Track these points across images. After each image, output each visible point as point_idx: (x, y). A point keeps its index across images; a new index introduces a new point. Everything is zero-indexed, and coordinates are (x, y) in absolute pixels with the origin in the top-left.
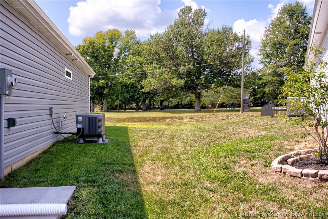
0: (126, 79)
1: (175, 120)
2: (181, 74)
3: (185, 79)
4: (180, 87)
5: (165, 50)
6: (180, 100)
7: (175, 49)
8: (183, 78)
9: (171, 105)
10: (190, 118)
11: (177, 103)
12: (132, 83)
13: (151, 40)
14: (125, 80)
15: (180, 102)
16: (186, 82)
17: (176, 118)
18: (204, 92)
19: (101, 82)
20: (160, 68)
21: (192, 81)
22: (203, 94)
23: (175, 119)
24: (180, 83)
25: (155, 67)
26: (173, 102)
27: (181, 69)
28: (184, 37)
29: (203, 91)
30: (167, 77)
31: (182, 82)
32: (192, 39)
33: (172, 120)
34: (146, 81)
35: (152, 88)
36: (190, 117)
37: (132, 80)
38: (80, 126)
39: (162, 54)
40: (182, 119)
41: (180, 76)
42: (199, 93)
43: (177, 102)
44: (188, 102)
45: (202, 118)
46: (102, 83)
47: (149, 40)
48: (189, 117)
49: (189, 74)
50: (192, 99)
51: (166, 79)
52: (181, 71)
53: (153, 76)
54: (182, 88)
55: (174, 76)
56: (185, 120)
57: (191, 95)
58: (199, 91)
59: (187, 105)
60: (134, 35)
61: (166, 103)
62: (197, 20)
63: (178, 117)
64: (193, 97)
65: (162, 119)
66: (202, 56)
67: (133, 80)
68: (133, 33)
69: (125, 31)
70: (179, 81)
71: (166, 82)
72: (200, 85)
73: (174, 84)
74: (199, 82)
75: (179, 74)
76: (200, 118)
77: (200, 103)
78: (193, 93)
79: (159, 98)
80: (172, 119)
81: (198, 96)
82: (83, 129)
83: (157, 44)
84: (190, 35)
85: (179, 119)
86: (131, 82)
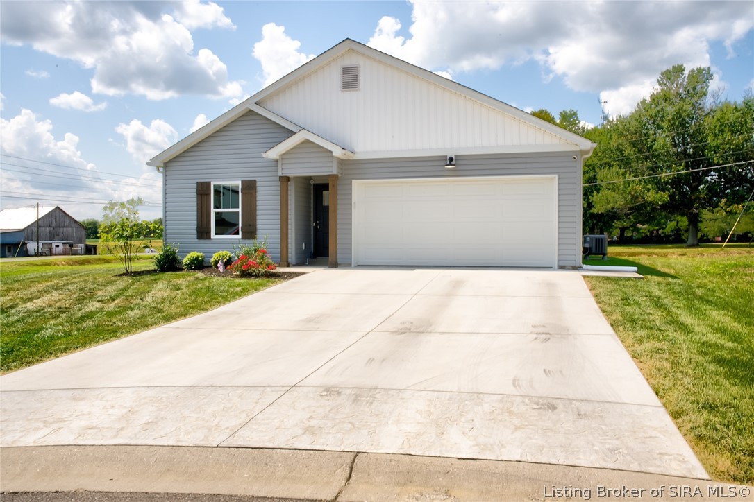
2: (662, 183)
3: (669, 192)
4: (660, 205)
5: (634, 144)
6: (657, 228)
7: (652, 142)
8: (666, 189)
10: (680, 255)
11: (648, 234)
13: (609, 127)
15: (655, 232)
16: (672, 196)
18: (706, 214)
20: (624, 175)
21: (684, 194)
22: (703, 216)
24: (661, 199)
25: (617, 173)
26: (642, 231)
27: (664, 175)
28: (669, 121)
29: (705, 211)
30: (639, 188)
31: (665, 196)
32: (683, 124)
34: (600, 195)
35: (609, 207)
36: (681, 253)
38: (587, 245)
39: (630, 152)
40: (666, 255)
41: (660, 186)
42: (697, 215)
43: (649, 230)
44: (672, 231)
47: (604, 128)
48: (678, 253)
49: (677, 182)
50: (679, 225)
51: (636, 192)
52: (664, 177)
53: (613, 188)
54: (664, 207)
55: (649, 186)
57: (679, 218)
58: (696, 211)
59: (671, 236)
60: (575, 118)
61: (628, 234)
62: (694, 89)
64: (684, 221)
66: (703, 152)
68: (574, 115)
70: (659, 195)
71: (635, 198)
72: (697, 200)
73: (651, 199)
74: (695, 195)
75: (659, 184)
77: (697, 234)
78: (683, 215)
81: (694, 220)
82: (590, 248)
83: (621, 134)
84: (681, 117)
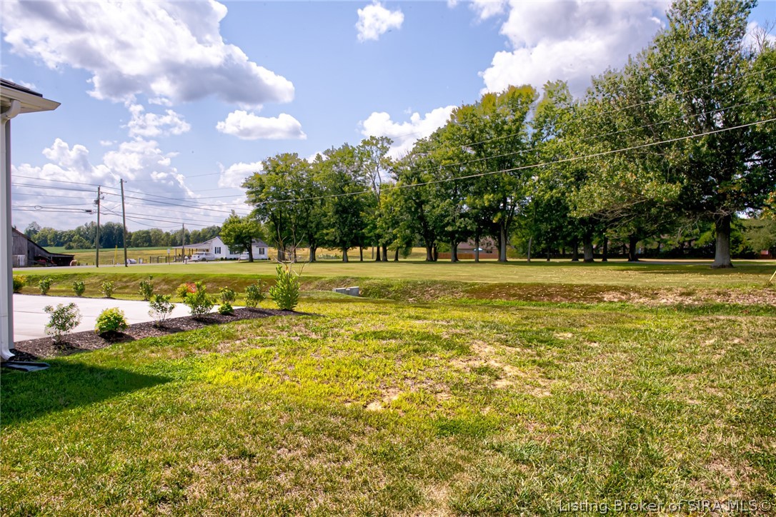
0: (543, 191)
1: (634, 298)
2: (671, 169)
3: (682, 183)
5: (628, 111)
7: (654, 106)
8: (678, 179)
9: (663, 249)
10: (681, 294)
11: (678, 246)
12: (554, 199)
13: (595, 90)
14: (539, 193)
15: (686, 244)
16: (685, 189)
17: (636, 292)
19: (487, 199)
23: (632, 294)
24: (667, 193)
26: (669, 242)
27: (672, 156)
28: (681, 68)
30: (633, 177)
31: (676, 189)
33: (624, 297)
34: (581, 191)
35: (596, 208)
36: (684, 290)
37: (554, 191)
39: (622, 122)
40: (654, 296)
41: (669, 175)
42: (727, 219)
43: (679, 242)
44: (706, 242)
45: (725, 294)
46: (489, 201)
47: (589, 93)
48: (680, 289)
51: (628, 183)
52: (672, 159)
54: (671, 205)
55: (651, 174)
56: (665, 300)
58: (725, 213)
60: (565, 92)
61: (652, 245)
63: (643, 289)
65: (592, 293)
67: (556, 193)
68: (563, 88)
69: (545, 85)
70: (665, 188)
71: (629, 192)
72: (728, 196)
73: (650, 195)
74: (725, 188)
75: (666, 170)
76: (719, 294)
79: (616, 231)
80: (623, 294)
81: (725, 228)
85: (646, 296)
86: (552, 197)
